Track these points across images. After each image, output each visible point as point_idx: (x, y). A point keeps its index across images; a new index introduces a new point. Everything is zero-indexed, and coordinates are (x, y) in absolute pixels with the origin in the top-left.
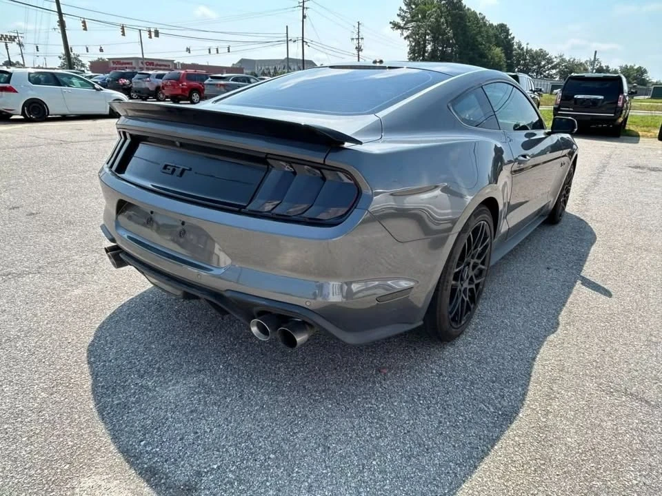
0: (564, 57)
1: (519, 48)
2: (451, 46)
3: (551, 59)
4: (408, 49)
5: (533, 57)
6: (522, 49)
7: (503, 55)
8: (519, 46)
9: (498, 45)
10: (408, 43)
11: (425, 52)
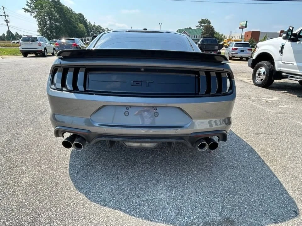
0: (108, 29)
1: (90, 24)
2: (60, 22)
3: (104, 30)
4: (37, 23)
5: (96, 29)
6: (91, 25)
7: (84, 27)
8: (90, 23)
9: (81, 23)
10: (36, 20)
11: (46, 24)
